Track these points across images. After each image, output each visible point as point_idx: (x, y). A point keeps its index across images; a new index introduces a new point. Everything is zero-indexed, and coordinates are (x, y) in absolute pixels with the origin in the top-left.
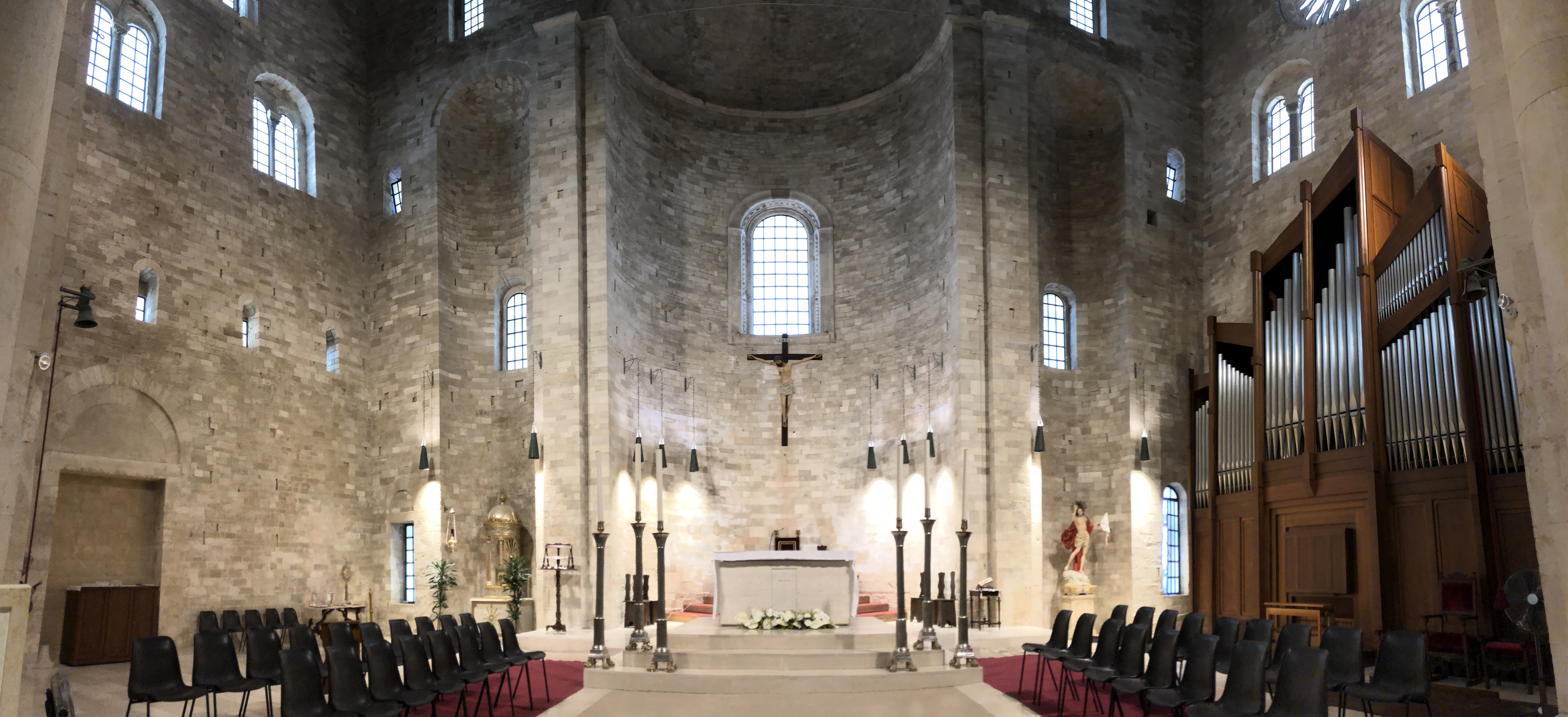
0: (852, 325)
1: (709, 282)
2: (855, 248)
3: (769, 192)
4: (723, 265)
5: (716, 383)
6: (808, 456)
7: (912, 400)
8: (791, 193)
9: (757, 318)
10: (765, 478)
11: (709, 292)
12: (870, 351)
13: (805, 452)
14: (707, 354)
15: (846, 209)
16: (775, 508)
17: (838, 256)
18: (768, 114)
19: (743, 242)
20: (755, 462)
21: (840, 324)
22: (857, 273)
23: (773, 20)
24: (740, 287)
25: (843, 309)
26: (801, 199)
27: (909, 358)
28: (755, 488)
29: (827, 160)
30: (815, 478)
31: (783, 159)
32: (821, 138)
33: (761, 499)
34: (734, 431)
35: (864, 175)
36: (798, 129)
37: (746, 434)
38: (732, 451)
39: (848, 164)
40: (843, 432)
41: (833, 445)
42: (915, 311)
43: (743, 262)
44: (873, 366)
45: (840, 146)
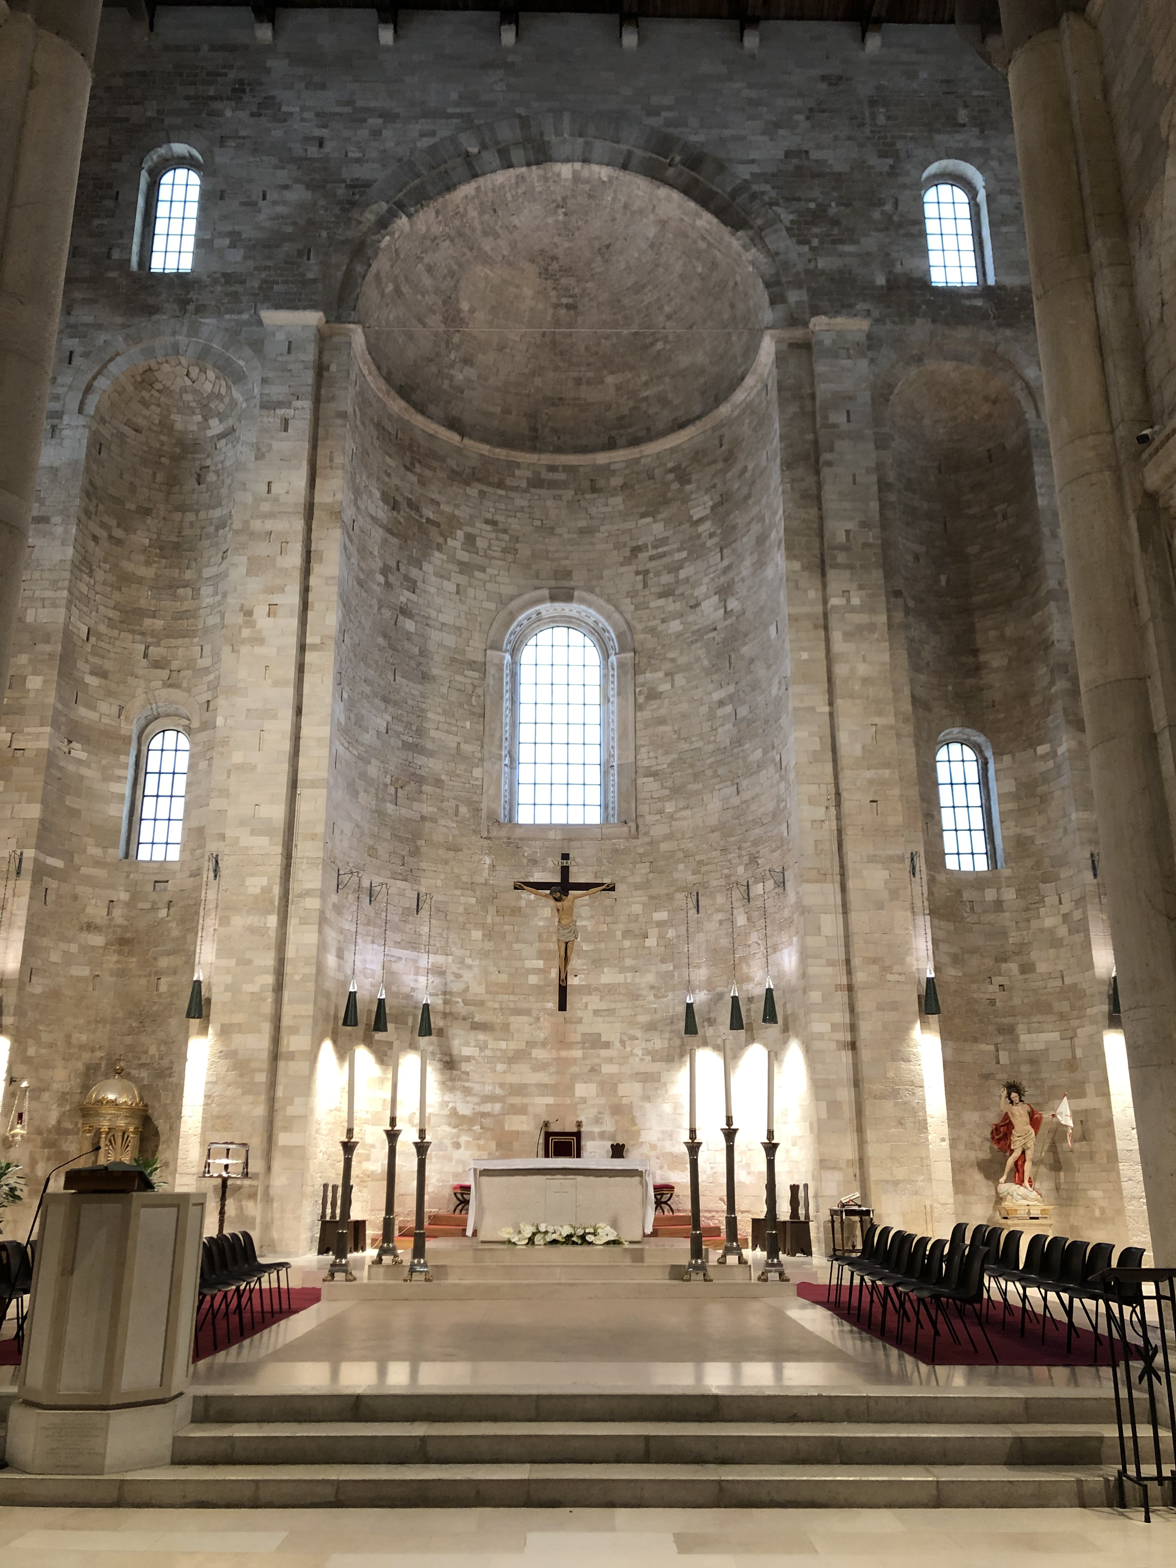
0: (661, 812)
1: (458, 739)
2: (665, 687)
3: (546, 592)
4: (478, 710)
5: (463, 900)
6: (596, 1012)
7: (747, 934)
8: (576, 593)
9: (524, 794)
10: (531, 1044)
11: (458, 755)
12: (687, 855)
13: (592, 1007)
14: (451, 854)
15: (652, 623)
16: (544, 1089)
17: (641, 699)
18: (547, 459)
19: (506, 671)
20: (516, 1021)
21: (644, 808)
22: (667, 728)
23: (557, 306)
24: (500, 747)
25: (648, 785)
26: (590, 605)
27: (741, 870)
28: (515, 1058)
29: (625, 538)
30: (607, 1045)
31: (566, 536)
32: (617, 501)
33: (524, 1074)
34: (486, 972)
35: (676, 568)
36: (586, 484)
37: (503, 978)
38: (481, 1003)
39: (655, 547)
40: (650, 978)
41: (634, 996)
42: (746, 795)
43: (506, 704)
44: (691, 878)
45: (643, 515)
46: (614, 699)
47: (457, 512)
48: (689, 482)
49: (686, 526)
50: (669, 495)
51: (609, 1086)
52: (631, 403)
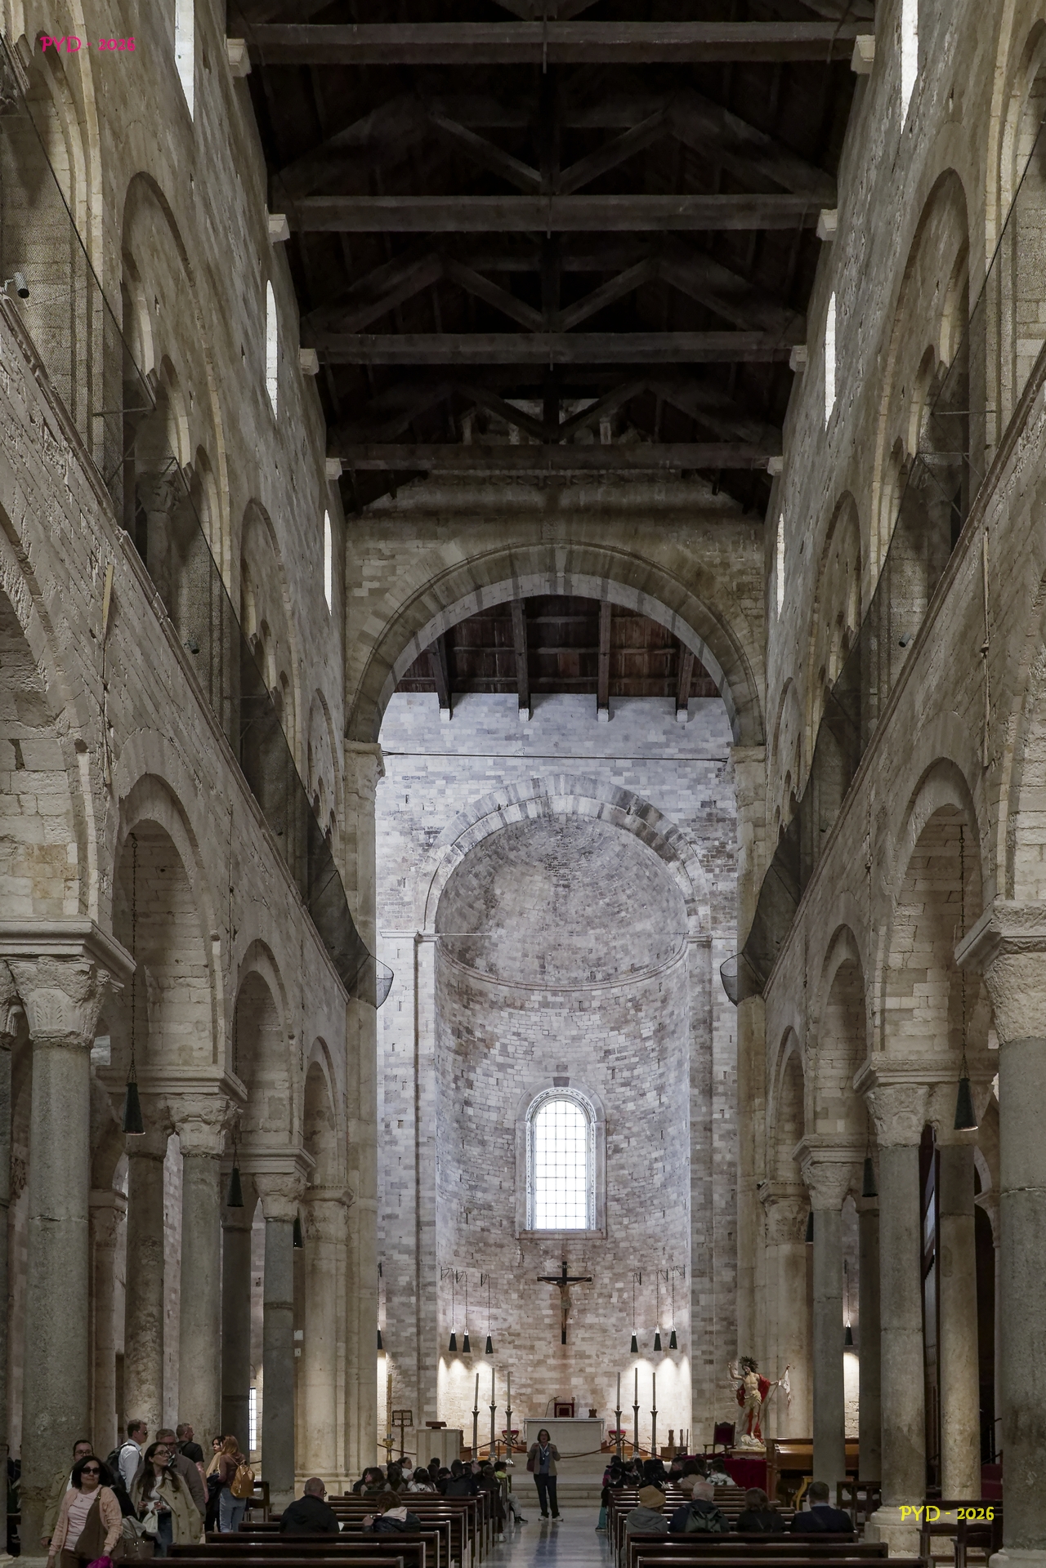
0: (621, 1223)
1: (501, 1180)
2: (624, 1145)
3: (552, 1081)
4: (511, 1160)
5: (506, 1276)
6: (583, 1339)
8: (570, 1081)
9: (540, 1210)
10: (546, 1356)
11: (501, 1189)
12: (635, 1250)
14: (499, 1250)
15: (617, 1103)
16: (554, 1381)
17: (610, 1152)
20: (537, 1344)
21: (611, 1221)
22: (626, 1172)
24: (525, 1182)
25: (614, 1207)
26: (579, 1089)
27: (664, 1262)
28: (539, 1363)
29: (601, 1044)
30: (589, 1357)
31: (564, 1042)
32: (596, 1018)
33: (543, 1373)
34: (520, 1317)
35: (631, 1068)
36: (576, 1005)
37: (530, 1320)
38: (518, 1335)
39: (619, 1052)
40: (613, 1320)
41: (605, 1331)
42: (668, 1219)
43: (528, 1154)
44: (637, 1264)
45: (612, 1029)
46: (594, 1150)
47: (496, 1030)
48: (640, 1010)
49: (638, 1040)
50: (629, 1017)
51: (590, 1379)
52: (605, 950)
